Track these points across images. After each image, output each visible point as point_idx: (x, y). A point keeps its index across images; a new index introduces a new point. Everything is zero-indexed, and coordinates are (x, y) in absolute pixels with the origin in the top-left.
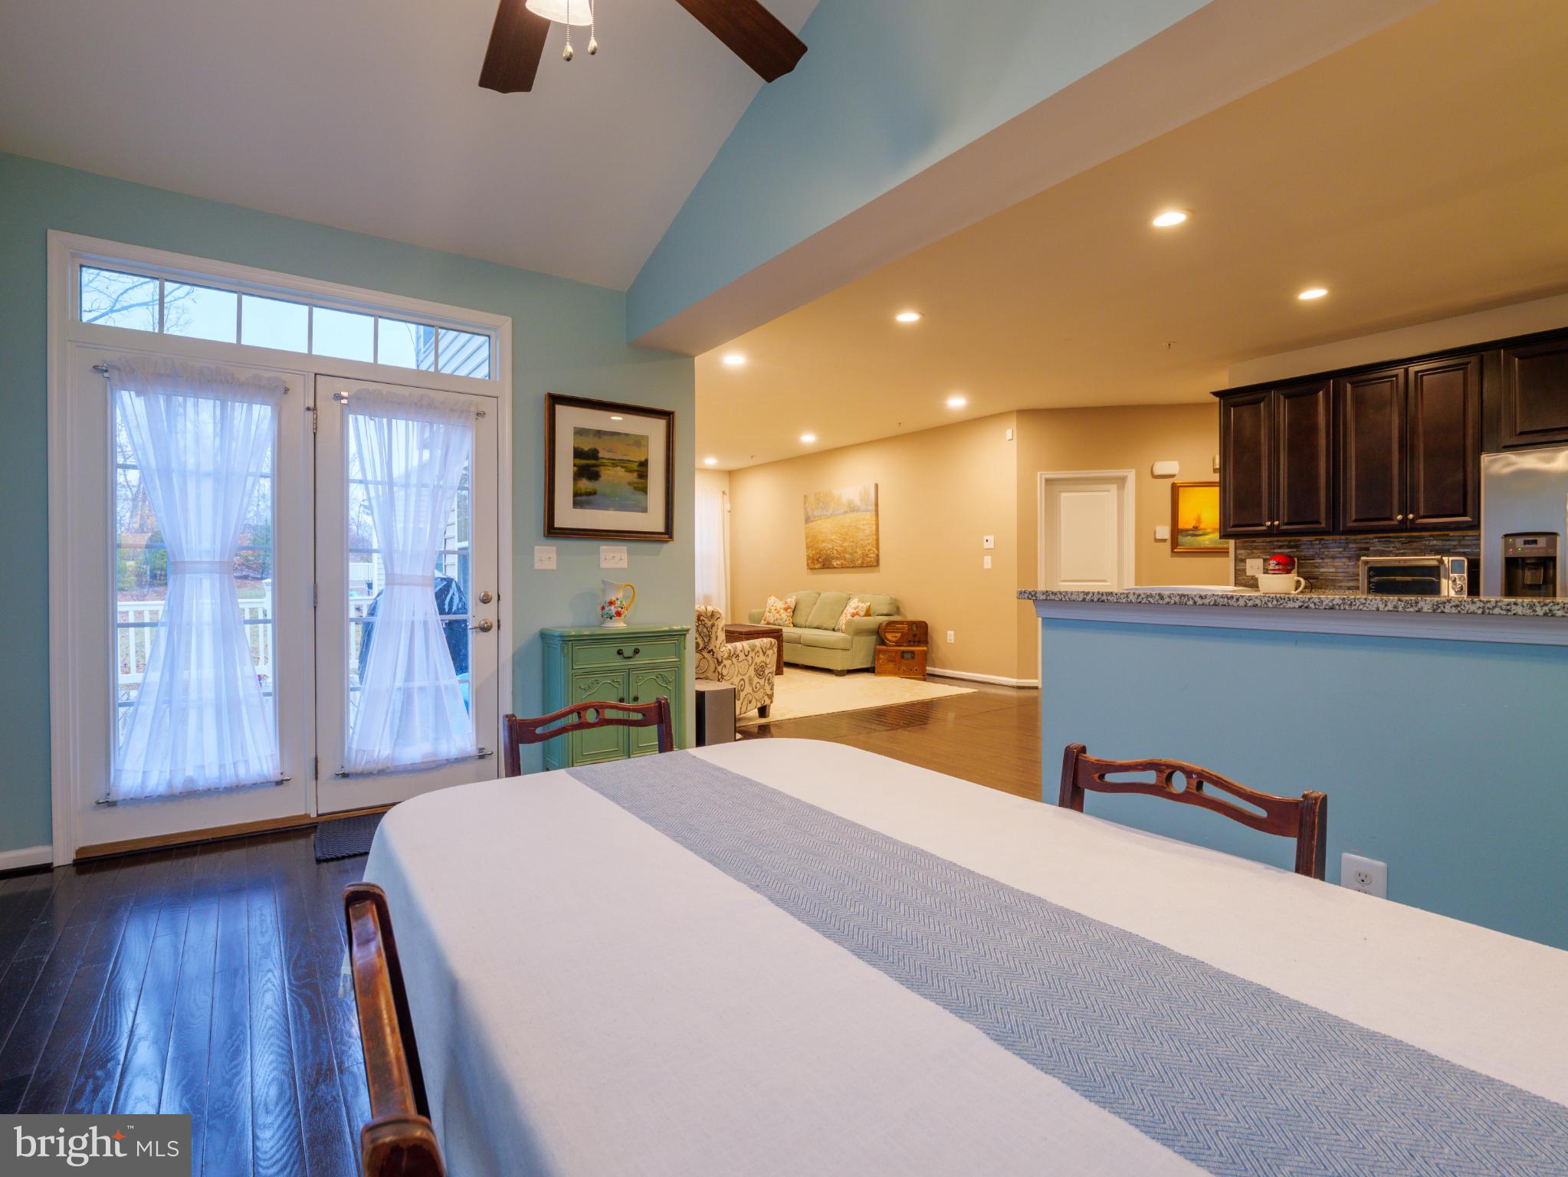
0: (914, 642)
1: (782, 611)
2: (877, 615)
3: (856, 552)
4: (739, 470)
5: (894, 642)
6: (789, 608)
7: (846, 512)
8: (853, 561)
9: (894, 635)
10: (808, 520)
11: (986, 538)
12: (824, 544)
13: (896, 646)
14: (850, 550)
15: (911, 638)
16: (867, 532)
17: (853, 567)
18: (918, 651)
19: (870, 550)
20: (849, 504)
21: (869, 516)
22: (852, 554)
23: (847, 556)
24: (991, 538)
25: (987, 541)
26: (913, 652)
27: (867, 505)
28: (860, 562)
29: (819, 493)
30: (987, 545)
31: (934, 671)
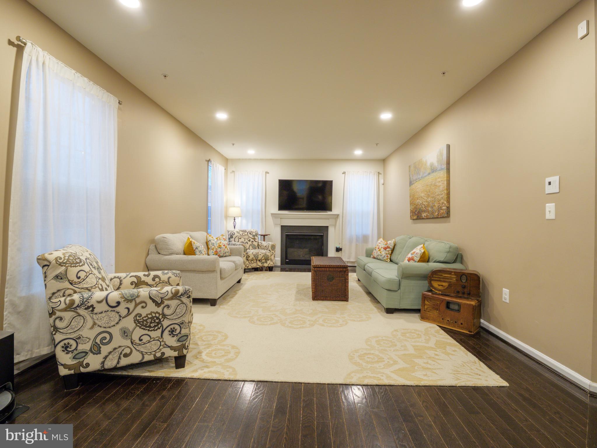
0: (464, 293)
1: (382, 250)
2: (434, 262)
3: (434, 206)
4: (387, 157)
5: (440, 290)
6: (388, 247)
7: (429, 174)
8: (433, 213)
9: (440, 283)
10: (411, 183)
11: (548, 180)
12: (418, 201)
13: (442, 295)
14: (431, 204)
15: (460, 289)
16: (441, 188)
17: (433, 218)
18: (465, 304)
19: (443, 203)
20: (431, 167)
21: (443, 174)
22: (432, 207)
23: (430, 209)
24: (555, 179)
25: (550, 183)
26: (459, 305)
27: (441, 165)
28: (437, 213)
29: (416, 162)
30: (549, 189)
31: (488, 327)
